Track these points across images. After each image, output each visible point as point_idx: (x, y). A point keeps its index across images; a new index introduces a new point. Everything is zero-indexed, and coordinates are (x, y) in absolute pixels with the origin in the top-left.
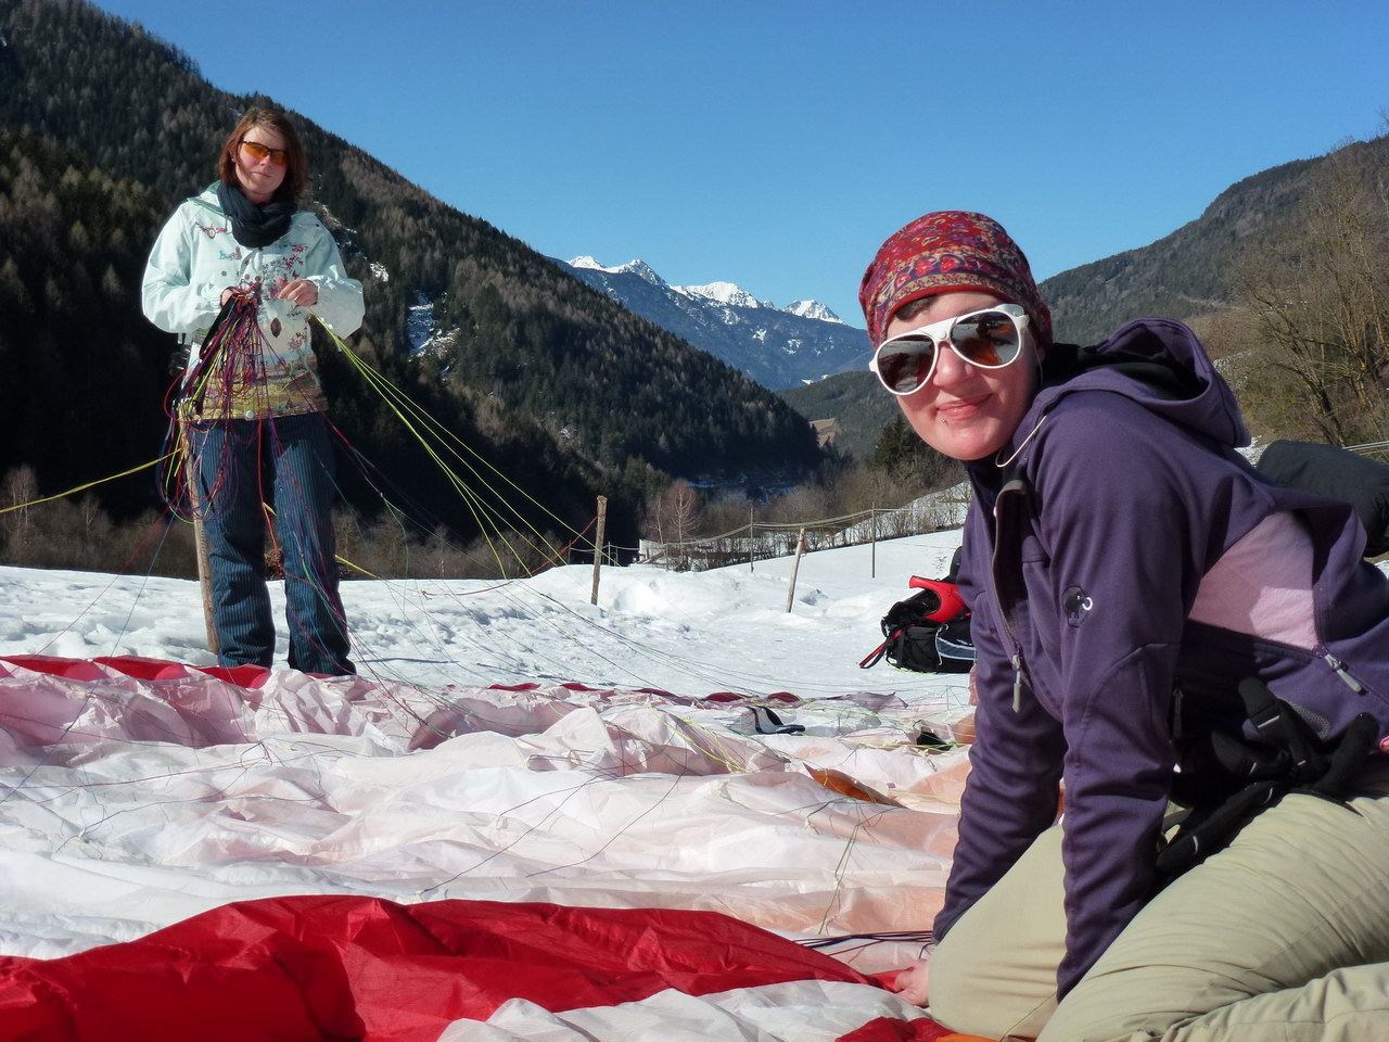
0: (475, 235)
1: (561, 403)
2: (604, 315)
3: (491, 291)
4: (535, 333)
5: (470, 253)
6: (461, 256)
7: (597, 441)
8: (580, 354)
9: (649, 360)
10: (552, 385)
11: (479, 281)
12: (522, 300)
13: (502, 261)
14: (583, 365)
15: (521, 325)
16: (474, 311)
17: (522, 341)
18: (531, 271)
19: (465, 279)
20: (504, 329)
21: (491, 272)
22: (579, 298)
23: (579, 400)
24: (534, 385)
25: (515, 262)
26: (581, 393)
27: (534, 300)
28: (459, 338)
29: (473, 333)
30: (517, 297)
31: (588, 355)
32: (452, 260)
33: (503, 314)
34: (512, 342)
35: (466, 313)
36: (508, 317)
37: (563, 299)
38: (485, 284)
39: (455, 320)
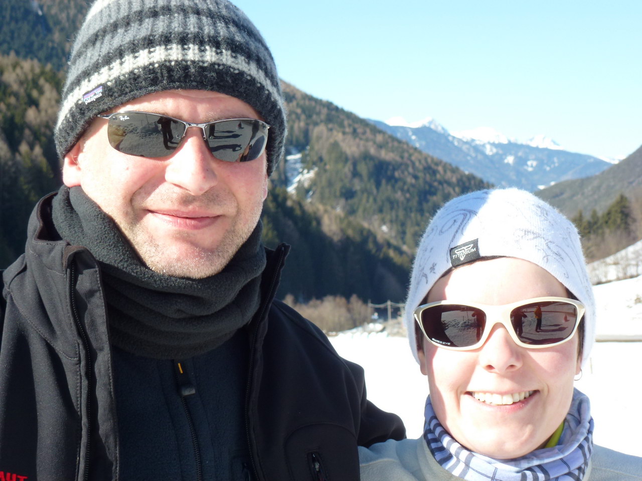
0: (325, 111)
1: (381, 211)
2: (406, 155)
3: (335, 145)
4: (363, 169)
5: (321, 121)
6: (316, 124)
7: (404, 233)
8: (392, 179)
9: (435, 180)
10: (375, 200)
11: (328, 138)
12: (354, 149)
13: (341, 125)
14: (393, 187)
15: (355, 164)
16: (326, 157)
17: (355, 174)
18: (360, 130)
19: (319, 138)
20: (344, 166)
21: (335, 133)
22: (390, 145)
23: (392, 208)
24: (364, 200)
25: (350, 125)
26: (392, 204)
27: (362, 149)
28: (318, 174)
29: (325, 171)
30: (351, 147)
31: (396, 180)
32: (311, 127)
33: (343, 158)
34: (349, 175)
35: (321, 159)
36: (346, 160)
37: (380, 147)
38: (332, 140)
39: (314, 164)
